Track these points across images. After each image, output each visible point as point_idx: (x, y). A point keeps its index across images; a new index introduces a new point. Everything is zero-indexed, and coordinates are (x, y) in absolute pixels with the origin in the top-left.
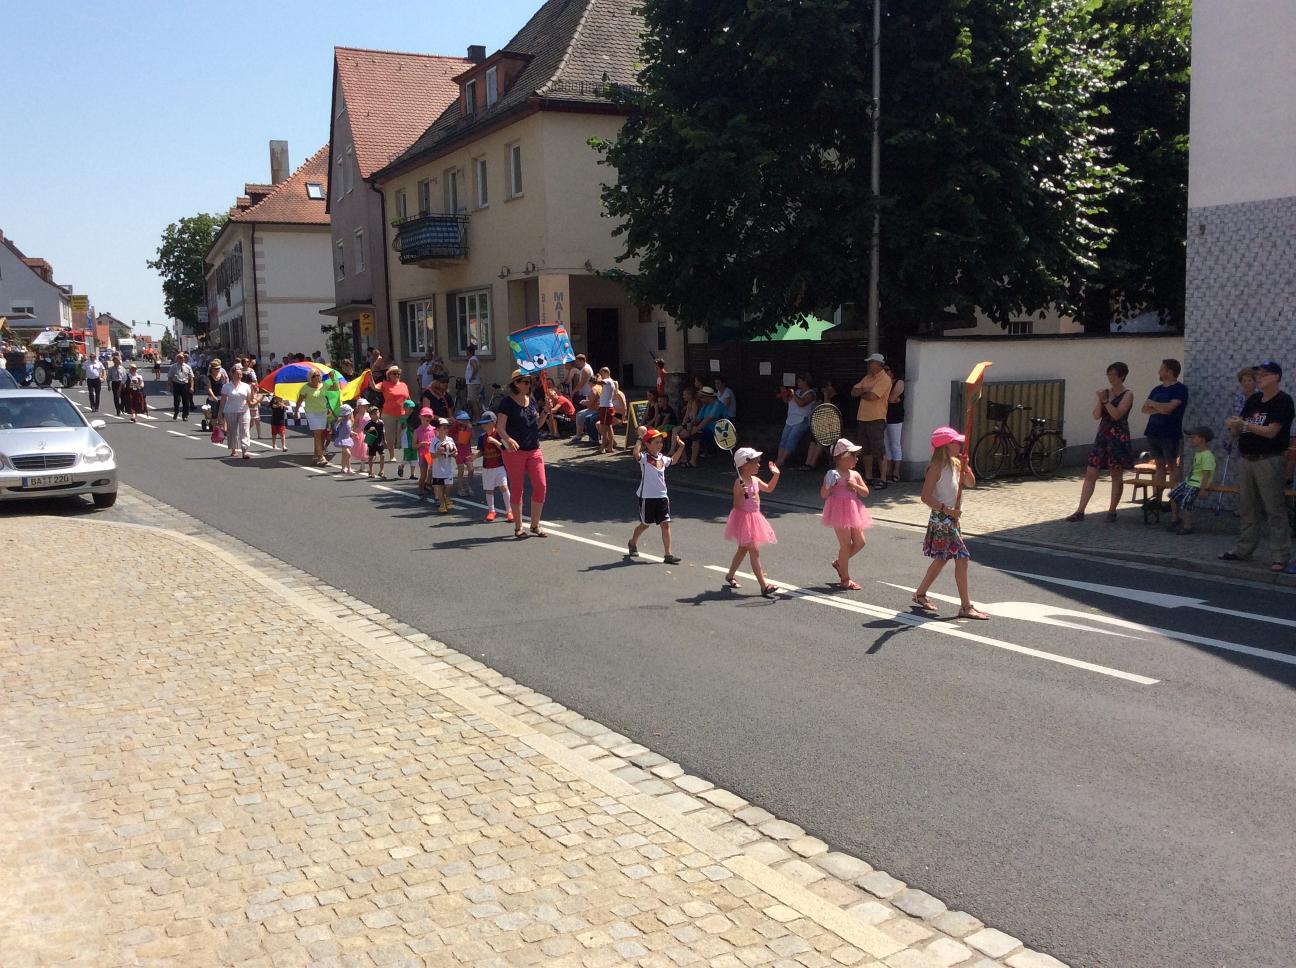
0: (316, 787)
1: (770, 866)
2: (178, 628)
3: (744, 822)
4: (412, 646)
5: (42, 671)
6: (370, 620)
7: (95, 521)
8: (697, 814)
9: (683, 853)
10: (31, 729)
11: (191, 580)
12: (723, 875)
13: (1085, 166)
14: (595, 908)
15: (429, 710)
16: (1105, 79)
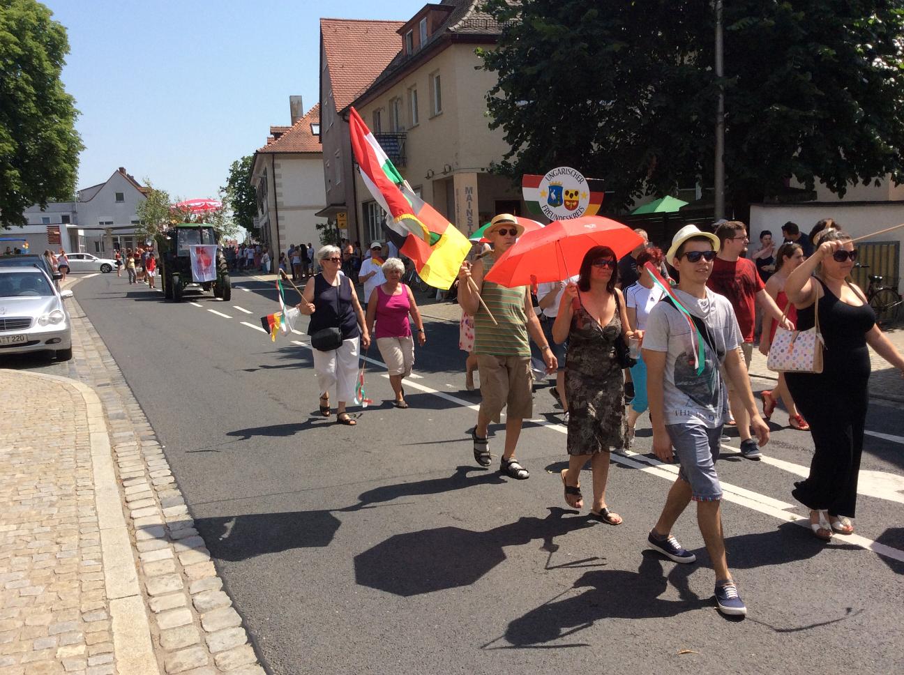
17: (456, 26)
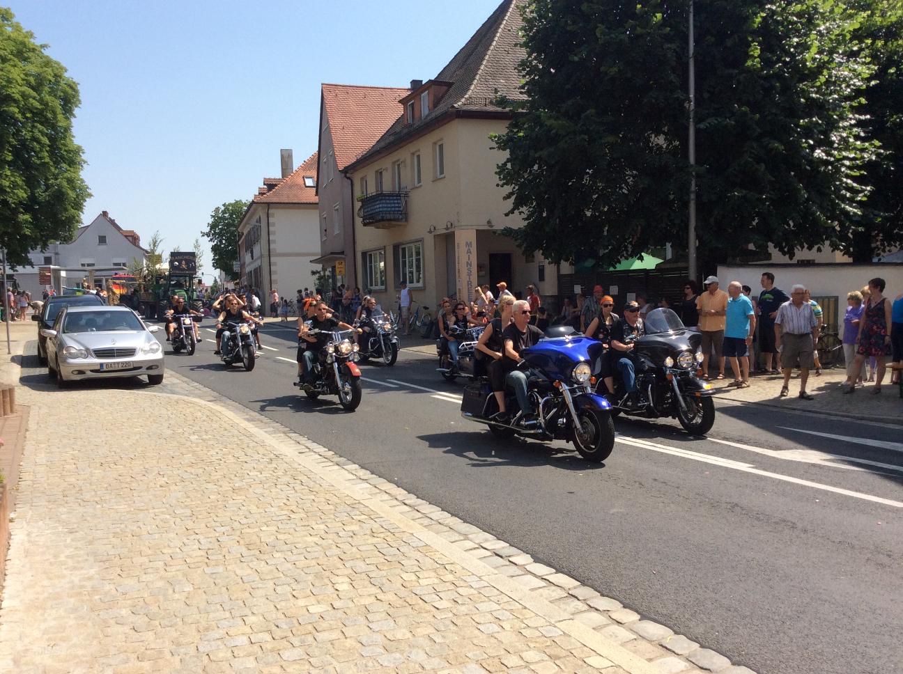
0: (263, 563)
1: (593, 629)
2: (189, 458)
3: (576, 598)
4: (347, 472)
5: (91, 484)
6: (321, 455)
7: (146, 393)
8: (541, 590)
9: (527, 617)
10: (74, 520)
11: (203, 429)
12: (555, 633)
13: (849, 141)
14: (455, 653)
15: (352, 514)
16: (863, 80)
17: (460, 103)
